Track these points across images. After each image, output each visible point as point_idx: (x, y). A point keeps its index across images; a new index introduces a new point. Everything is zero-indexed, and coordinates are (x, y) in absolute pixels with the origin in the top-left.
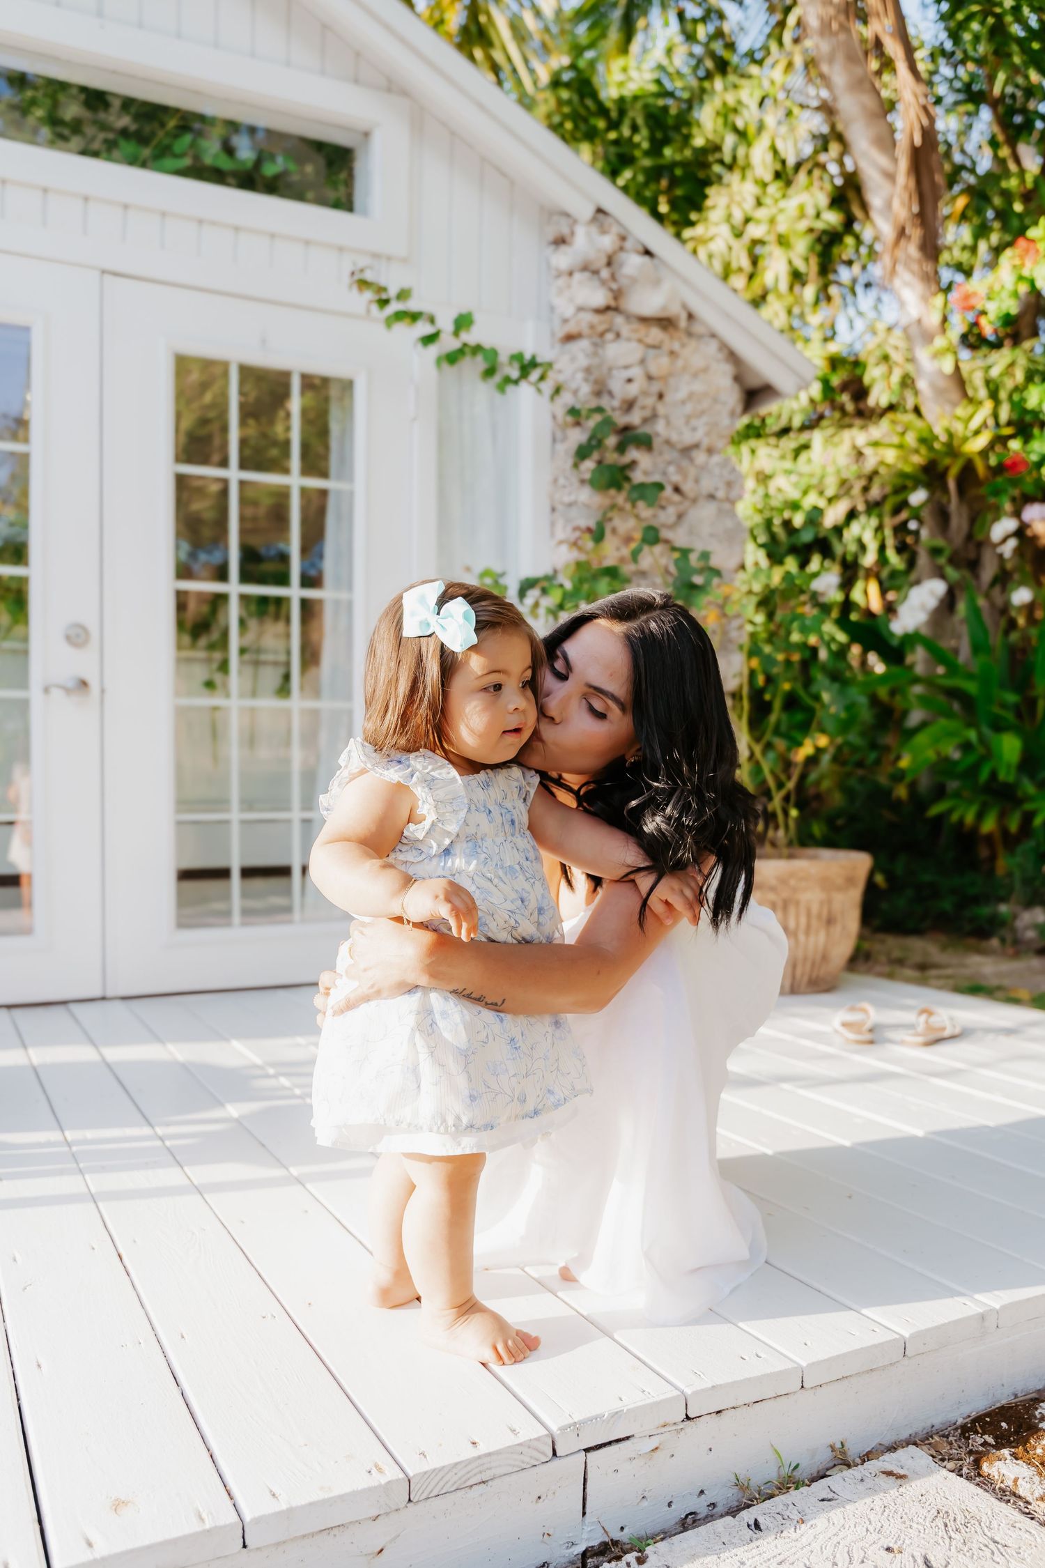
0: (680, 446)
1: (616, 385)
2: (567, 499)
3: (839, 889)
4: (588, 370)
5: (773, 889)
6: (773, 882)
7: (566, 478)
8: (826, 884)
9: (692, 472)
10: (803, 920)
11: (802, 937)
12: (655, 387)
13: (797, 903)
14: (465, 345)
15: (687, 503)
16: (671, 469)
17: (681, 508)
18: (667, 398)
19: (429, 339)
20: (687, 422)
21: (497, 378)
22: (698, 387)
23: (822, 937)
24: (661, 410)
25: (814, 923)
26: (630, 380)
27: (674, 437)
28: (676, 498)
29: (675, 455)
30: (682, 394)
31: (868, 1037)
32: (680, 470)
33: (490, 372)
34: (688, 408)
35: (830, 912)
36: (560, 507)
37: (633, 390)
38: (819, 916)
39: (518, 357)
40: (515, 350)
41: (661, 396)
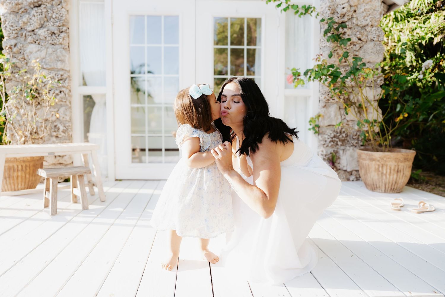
0: (361, 26)
1: (340, 10)
2: (323, 45)
3: (402, 162)
4: (329, 7)
5: (378, 161)
6: (379, 159)
7: (323, 39)
8: (397, 160)
9: (365, 33)
10: (388, 171)
11: (388, 176)
12: (353, 9)
13: (387, 165)
14: (289, 5)
15: (364, 43)
16: (358, 33)
17: (361, 45)
18: (357, 12)
19: (279, 5)
20: (364, 18)
21: (299, 13)
22: (368, 7)
23: (395, 176)
24: (354, 15)
25: (392, 172)
26: (343, 8)
27: (359, 23)
28: (360, 42)
29: (360, 28)
30: (362, 10)
31: (399, 208)
32: (361, 33)
33: (297, 12)
34: (364, 14)
35: (398, 169)
36: (321, 48)
37: (345, 11)
38: (394, 170)
39: (304, 7)
40: (303, 5)
41: (355, 11)
